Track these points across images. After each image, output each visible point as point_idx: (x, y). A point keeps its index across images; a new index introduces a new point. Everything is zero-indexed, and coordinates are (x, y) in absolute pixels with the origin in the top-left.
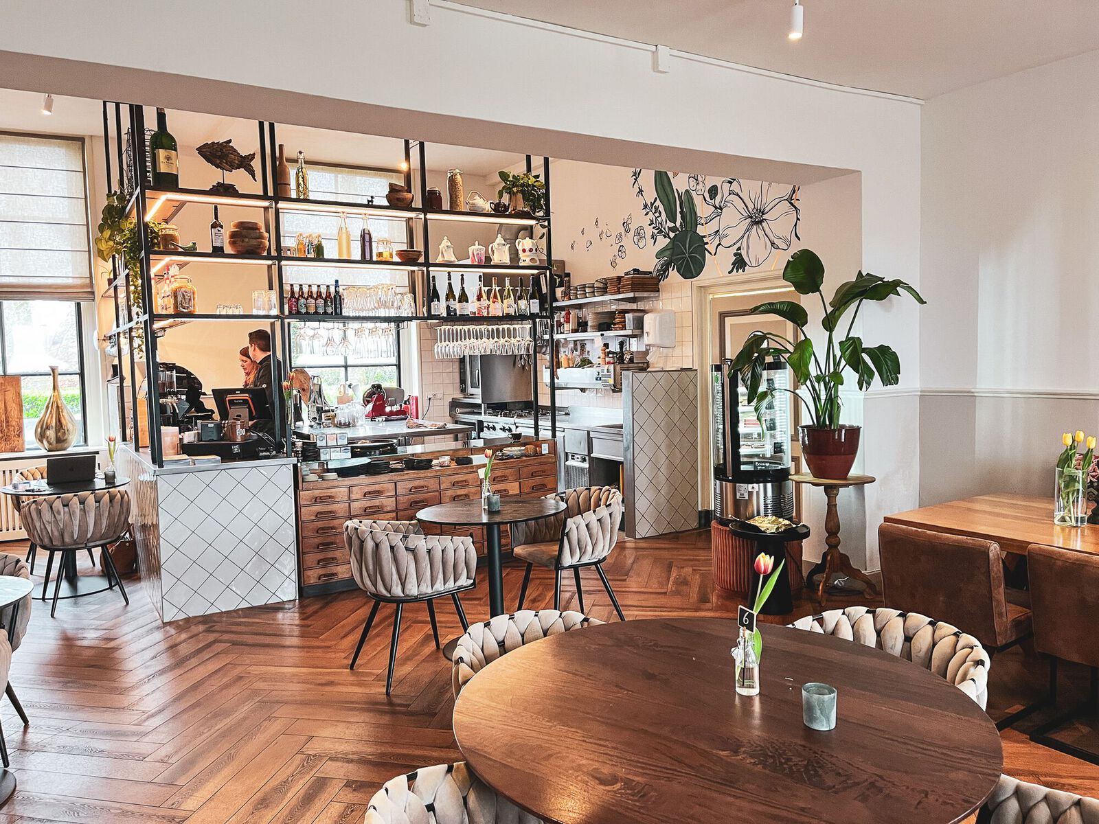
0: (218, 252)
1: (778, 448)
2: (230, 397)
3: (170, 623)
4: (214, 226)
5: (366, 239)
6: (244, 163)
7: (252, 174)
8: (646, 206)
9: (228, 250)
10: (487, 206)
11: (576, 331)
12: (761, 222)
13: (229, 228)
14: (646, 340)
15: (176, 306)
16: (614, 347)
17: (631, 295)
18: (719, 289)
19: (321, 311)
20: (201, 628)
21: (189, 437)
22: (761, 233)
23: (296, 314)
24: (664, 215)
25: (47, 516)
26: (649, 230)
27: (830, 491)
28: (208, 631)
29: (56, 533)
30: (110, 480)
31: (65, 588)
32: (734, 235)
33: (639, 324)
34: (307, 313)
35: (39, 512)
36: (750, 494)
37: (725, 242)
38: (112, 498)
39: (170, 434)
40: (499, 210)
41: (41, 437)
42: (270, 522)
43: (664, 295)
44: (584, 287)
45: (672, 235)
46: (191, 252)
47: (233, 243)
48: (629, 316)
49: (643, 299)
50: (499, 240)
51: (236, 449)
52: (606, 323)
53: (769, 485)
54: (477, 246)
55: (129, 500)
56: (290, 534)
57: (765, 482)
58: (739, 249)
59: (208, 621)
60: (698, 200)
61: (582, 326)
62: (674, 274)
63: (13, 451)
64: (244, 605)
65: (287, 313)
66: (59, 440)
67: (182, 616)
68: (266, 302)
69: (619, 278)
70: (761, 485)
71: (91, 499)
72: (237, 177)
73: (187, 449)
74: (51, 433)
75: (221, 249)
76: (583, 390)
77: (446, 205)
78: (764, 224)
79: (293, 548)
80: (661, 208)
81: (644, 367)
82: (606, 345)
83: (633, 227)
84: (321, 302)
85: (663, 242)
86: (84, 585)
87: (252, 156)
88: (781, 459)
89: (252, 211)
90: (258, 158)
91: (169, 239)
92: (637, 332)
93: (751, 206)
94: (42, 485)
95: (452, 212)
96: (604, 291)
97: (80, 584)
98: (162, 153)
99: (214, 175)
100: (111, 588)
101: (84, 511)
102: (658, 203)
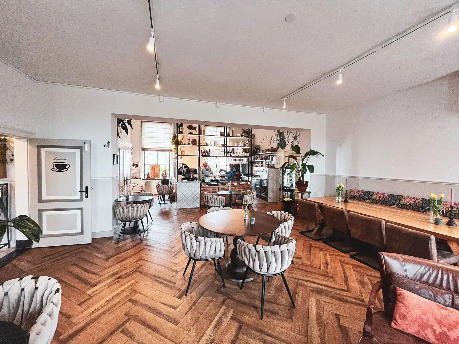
0: (189, 144)
1: (292, 185)
2: (191, 170)
3: (178, 209)
4: (189, 140)
5: (215, 142)
6: (195, 129)
7: (196, 130)
8: (275, 134)
9: (191, 144)
10: (239, 135)
11: (261, 159)
12: (296, 138)
13: (191, 140)
14: (274, 162)
15: (182, 154)
16: (268, 163)
17: (271, 152)
18: (288, 152)
19: (206, 155)
20: (183, 210)
21: (183, 177)
22: (296, 140)
23: (202, 155)
24: (278, 136)
25: (160, 189)
26: (276, 139)
27: (302, 194)
28: (184, 211)
29: (161, 192)
30: (171, 184)
31: (163, 202)
32: (291, 141)
33: (272, 159)
34: (204, 155)
35: (159, 188)
36: (286, 194)
37: (290, 142)
38: (170, 187)
39: (180, 176)
40: (242, 136)
41: (162, 176)
42: (196, 193)
43: (278, 153)
44: (262, 151)
45: (280, 140)
46: (185, 144)
47: (192, 143)
48: (270, 157)
49: (274, 153)
50: (242, 142)
51: (191, 179)
52: (267, 158)
53: (290, 192)
54: (237, 143)
55: (173, 187)
56: (199, 196)
57: (289, 191)
58: (292, 144)
59: (184, 209)
60: (285, 134)
61: (262, 159)
62: (280, 148)
63: (158, 178)
64: (190, 207)
65: (200, 155)
66: (165, 177)
67: (180, 208)
68: (197, 153)
69: (269, 149)
70: (288, 192)
71: (167, 187)
72: (193, 131)
73: (183, 179)
74: (164, 175)
75: (190, 144)
76: (262, 172)
77: (231, 135)
78: (297, 139)
79: (199, 198)
80: (278, 135)
81: (273, 167)
82: (266, 163)
83: (273, 139)
84: (206, 153)
85: (278, 142)
86: (166, 202)
87: (196, 127)
88: (293, 187)
89: (196, 137)
90: (197, 127)
91: (181, 142)
92: (272, 160)
93: (294, 135)
94: (160, 184)
95: (232, 136)
96: (266, 151)
97: (165, 202)
98: (181, 128)
99: (189, 131)
100: (170, 203)
101: (166, 189)
102: (277, 134)
